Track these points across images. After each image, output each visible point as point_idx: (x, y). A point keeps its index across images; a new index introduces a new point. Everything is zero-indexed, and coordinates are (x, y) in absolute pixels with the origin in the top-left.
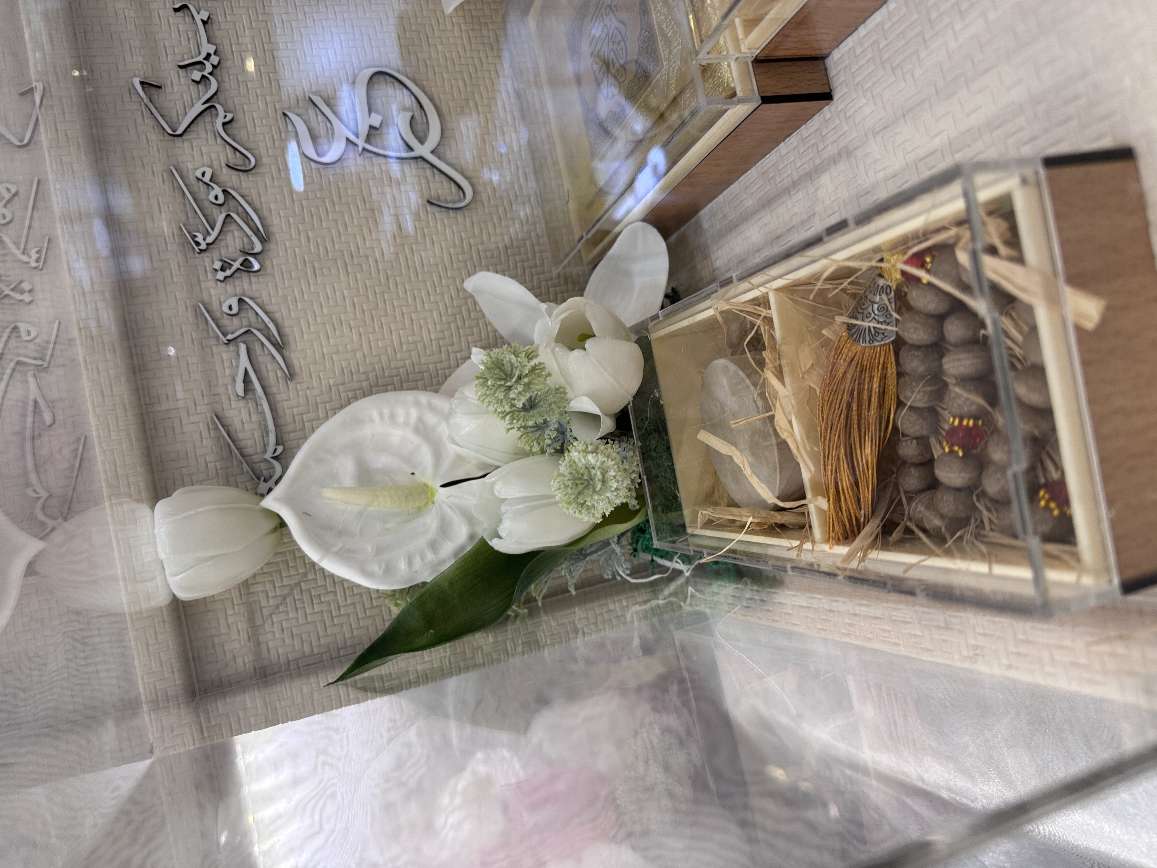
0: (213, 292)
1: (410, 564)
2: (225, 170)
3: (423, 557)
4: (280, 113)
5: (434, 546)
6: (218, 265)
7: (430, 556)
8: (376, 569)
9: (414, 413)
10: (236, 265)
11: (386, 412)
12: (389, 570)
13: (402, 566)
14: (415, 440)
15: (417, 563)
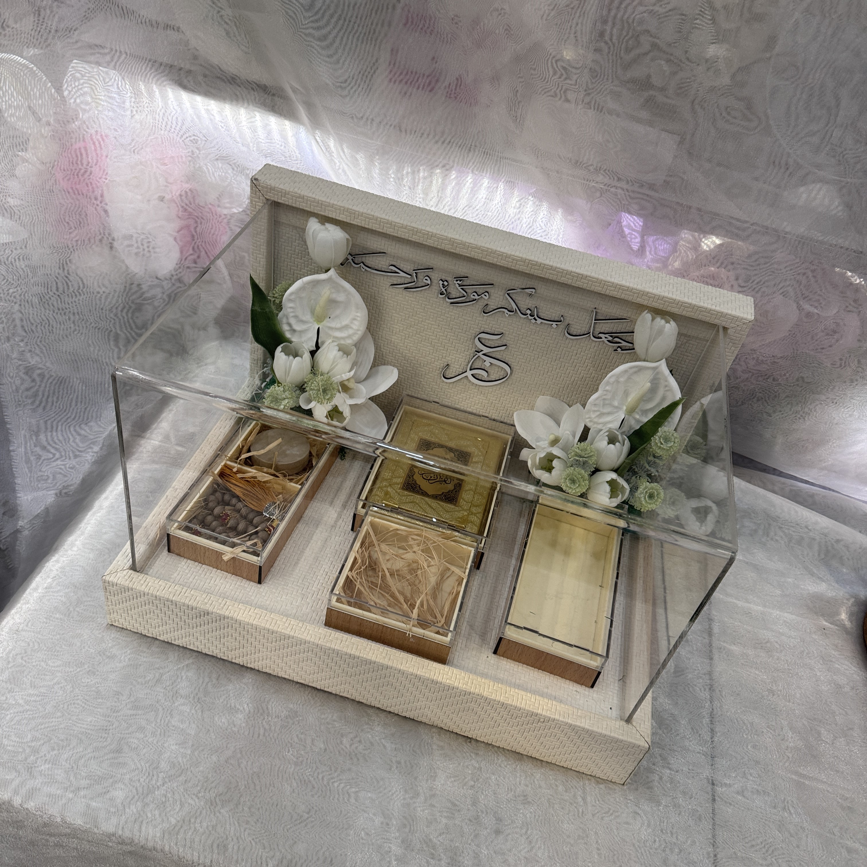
0: (437, 275)
1: (291, 308)
2: (486, 302)
3: (293, 312)
4: (504, 332)
5: (296, 317)
6: (446, 283)
7: (292, 314)
8: (293, 297)
9: (355, 327)
10: (443, 290)
11: (359, 319)
12: (290, 300)
13: (291, 305)
14: (344, 323)
15: (289, 310)
